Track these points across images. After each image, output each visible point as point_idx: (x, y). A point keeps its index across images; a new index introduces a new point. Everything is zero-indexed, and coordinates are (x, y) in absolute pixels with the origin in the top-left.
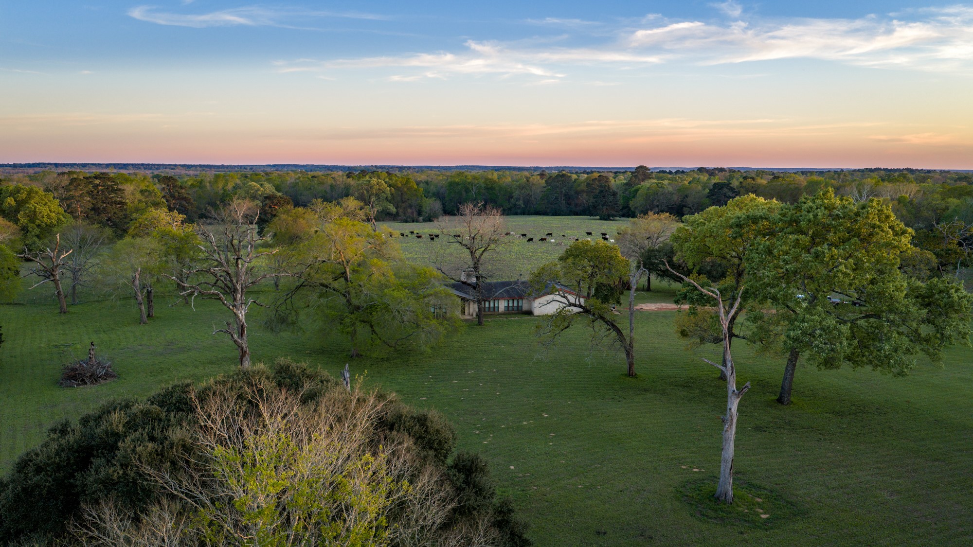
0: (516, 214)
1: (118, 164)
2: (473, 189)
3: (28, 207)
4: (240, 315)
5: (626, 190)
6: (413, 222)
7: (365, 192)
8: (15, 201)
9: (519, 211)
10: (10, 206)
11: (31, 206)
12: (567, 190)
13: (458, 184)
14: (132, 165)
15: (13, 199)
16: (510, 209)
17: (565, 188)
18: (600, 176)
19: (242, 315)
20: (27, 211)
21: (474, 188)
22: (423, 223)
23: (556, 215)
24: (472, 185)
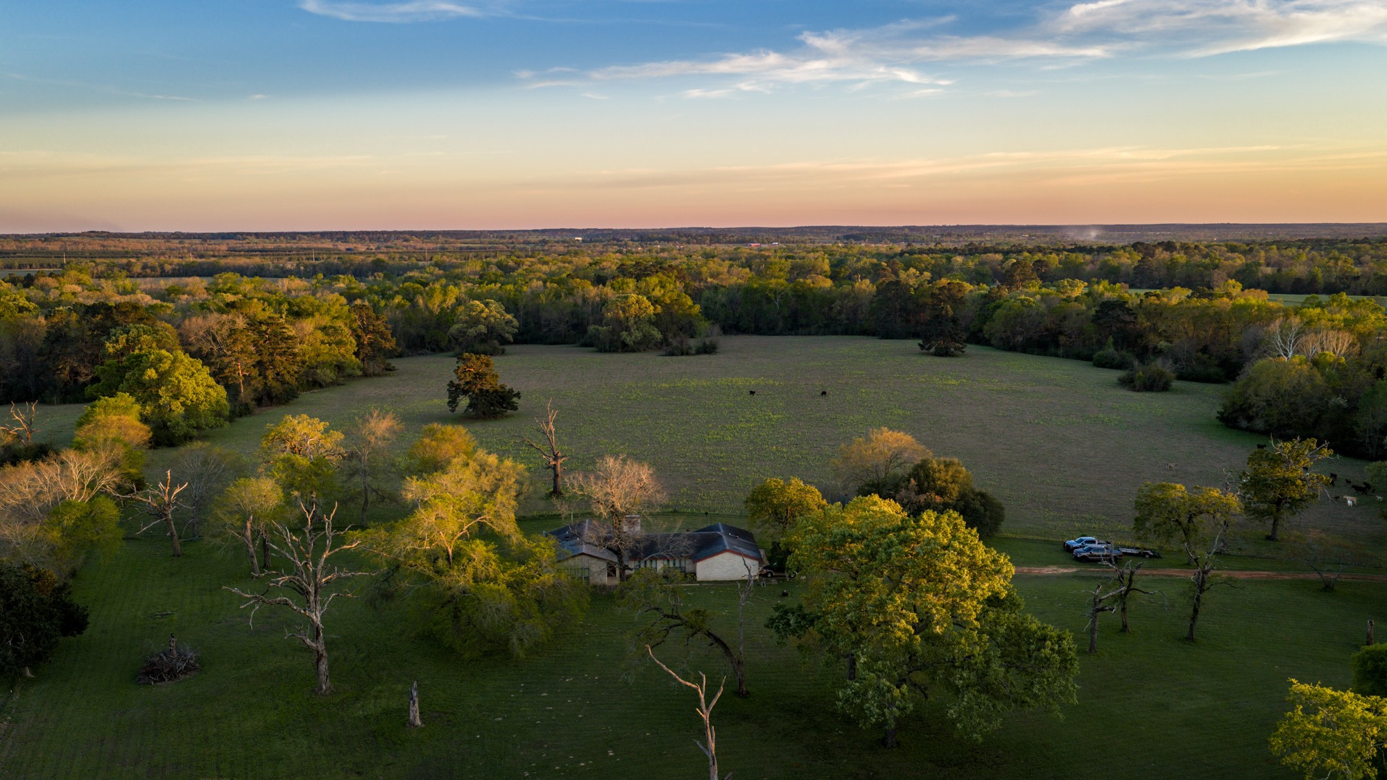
0: (835, 333)
1: (336, 233)
2: (776, 299)
3: (171, 381)
4: (315, 617)
5: (985, 304)
6: (682, 354)
7: (621, 312)
8: (157, 372)
9: (839, 329)
10: (151, 380)
11: (174, 379)
12: (903, 304)
13: (756, 290)
14: (355, 233)
15: (154, 371)
16: (826, 326)
17: (899, 301)
18: (949, 283)
19: (317, 617)
20: (169, 386)
21: (778, 297)
22: (697, 357)
23: (887, 338)
24: (775, 293)
